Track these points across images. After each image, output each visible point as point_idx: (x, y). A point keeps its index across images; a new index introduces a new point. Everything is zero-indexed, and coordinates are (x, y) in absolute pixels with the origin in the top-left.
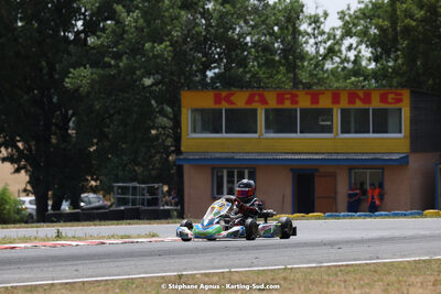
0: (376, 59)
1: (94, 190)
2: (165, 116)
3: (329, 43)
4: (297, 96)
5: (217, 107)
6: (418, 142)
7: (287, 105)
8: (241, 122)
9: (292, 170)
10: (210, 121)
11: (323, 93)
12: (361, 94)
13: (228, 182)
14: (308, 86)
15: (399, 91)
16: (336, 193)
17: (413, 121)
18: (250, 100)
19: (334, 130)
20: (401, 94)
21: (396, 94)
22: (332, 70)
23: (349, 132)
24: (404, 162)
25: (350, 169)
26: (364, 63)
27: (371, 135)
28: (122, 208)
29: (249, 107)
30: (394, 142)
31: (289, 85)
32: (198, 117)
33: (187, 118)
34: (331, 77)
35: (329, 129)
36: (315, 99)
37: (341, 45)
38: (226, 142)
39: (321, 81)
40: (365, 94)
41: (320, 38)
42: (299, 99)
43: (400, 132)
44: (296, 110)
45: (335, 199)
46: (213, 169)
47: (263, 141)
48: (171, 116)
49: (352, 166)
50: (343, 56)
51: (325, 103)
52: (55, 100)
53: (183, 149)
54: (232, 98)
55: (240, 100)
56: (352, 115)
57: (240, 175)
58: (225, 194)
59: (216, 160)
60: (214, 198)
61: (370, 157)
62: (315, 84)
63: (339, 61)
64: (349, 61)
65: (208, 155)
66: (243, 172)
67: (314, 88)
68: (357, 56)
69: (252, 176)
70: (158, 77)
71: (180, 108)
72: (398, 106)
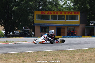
0: (73, 5)
1: (17, 30)
3: (64, 2)
4: (57, 12)
5: (42, 14)
6: (81, 22)
7: (56, 14)
8: (46, 17)
9: (56, 27)
10: (40, 17)
11: (63, 12)
13: (44, 29)
14: (60, 10)
17: (81, 18)
20: (78, 12)
21: (77, 12)
22: (65, 7)
23: (67, 20)
24: (78, 26)
25: (68, 27)
26: (71, 6)
27: (72, 20)
28: (22, 34)
29: (48, 14)
30: (77, 22)
31: (56, 10)
32: (38, 16)
33: (36, 16)
35: (64, 19)
36: (61, 13)
37: (67, 2)
39: (63, 10)
40: (71, 12)
41: (62, 1)
43: (78, 20)
45: (65, 33)
46: (41, 27)
47: (51, 21)
48: (32, 16)
51: (63, 14)
52: (9, 12)
53: (35, 22)
54: (45, 13)
55: (46, 13)
57: (46, 28)
58: (43, 32)
59: (41, 25)
60: (41, 32)
61: (72, 25)
62: (61, 10)
63: (66, 5)
64: (68, 6)
65: (40, 24)
66: (47, 28)
67: (61, 11)
68: (70, 5)
69: (48, 28)
70: (30, 8)
71: (34, 14)
72: (78, 15)
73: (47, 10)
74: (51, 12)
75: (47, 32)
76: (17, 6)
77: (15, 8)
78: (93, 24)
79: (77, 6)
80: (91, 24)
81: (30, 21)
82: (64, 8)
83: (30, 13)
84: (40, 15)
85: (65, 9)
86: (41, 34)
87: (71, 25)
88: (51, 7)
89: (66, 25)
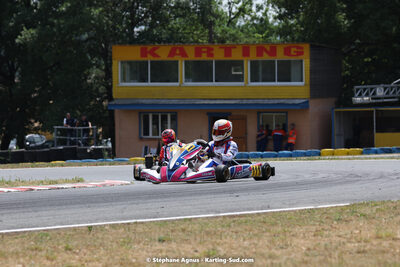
0: (280, 17)
1: (36, 130)
3: (241, 4)
4: (212, 49)
5: (145, 59)
6: (317, 89)
7: (204, 57)
8: (165, 72)
9: (208, 114)
10: (138, 72)
11: (235, 47)
12: (268, 49)
13: (153, 124)
14: (222, 41)
15: (300, 45)
16: (246, 134)
17: (312, 71)
18: (169, 56)
19: (245, 79)
20: (302, 48)
21: (298, 48)
22: (243, 27)
23: (256, 81)
24: (304, 106)
25: (259, 113)
26: (271, 20)
27: (276, 83)
28: (61, 148)
29: (170, 59)
30: (296, 89)
31: (205, 41)
32: (127, 67)
33: (117, 69)
34: (240, 33)
35: (240, 78)
36: (228, 52)
37: (251, 4)
38: (152, 90)
39: (234, 38)
40: (272, 48)
42: (214, 52)
43: (302, 80)
44: (212, 62)
45: (246, 139)
46: (140, 113)
47: (184, 88)
48: (103, 67)
49: (261, 110)
50: (253, 14)
51: (237, 55)
52: (2, 53)
53: (114, 97)
54: (156, 52)
55: (163, 53)
56: (260, 66)
57: (164, 118)
58: (151, 136)
59: (143, 105)
60: (141, 139)
61: (276, 102)
62: (227, 38)
63: (249, 18)
64: (257, 19)
65: (135, 102)
66: (166, 116)
67: (228, 42)
68: (265, 14)
69: (174, 119)
70: (92, 33)
71: (111, 60)
72: (300, 58)
73: (168, 41)
74: (182, 49)
76: (34, 27)
77: (27, 35)
78: (367, 95)
79: (297, 18)
80: (360, 95)
81: (94, 88)
82: (242, 31)
83: (93, 53)
84: (137, 62)
85: (243, 36)
86: (144, 144)
87: (271, 102)
88: (184, 29)
89: (250, 102)
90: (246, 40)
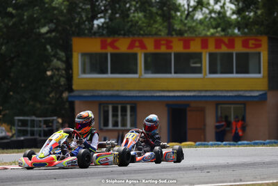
2: (59, 59)
4: (171, 42)
5: (104, 51)
7: (163, 49)
8: (124, 64)
9: (168, 105)
10: (97, 64)
11: (193, 40)
12: (226, 40)
13: (113, 116)
14: (180, 33)
15: (259, 37)
16: (205, 125)
17: (271, 64)
18: (131, 46)
19: (203, 71)
20: (261, 41)
21: (256, 40)
23: (215, 73)
24: (263, 98)
25: (217, 104)
26: (228, 13)
27: (235, 75)
28: (22, 138)
29: (130, 51)
30: (254, 81)
31: (163, 33)
32: (87, 60)
33: (77, 61)
34: (199, 26)
35: (199, 70)
36: (187, 44)
38: (111, 81)
39: (193, 30)
40: (229, 40)
42: (173, 44)
43: (260, 73)
44: (170, 54)
45: (204, 130)
46: (100, 104)
47: (142, 80)
48: (64, 59)
49: (219, 102)
50: (211, 8)
51: (195, 47)
54: (117, 44)
55: (123, 46)
56: (219, 58)
57: (124, 110)
58: (110, 126)
59: (102, 96)
60: (101, 130)
62: (186, 31)
63: (207, 11)
64: (215, 12)
65: (96, 93)
66: (126, 108)
67: (186, 35)
68: (222, 7)
69: (133, 110)
70: (52, 26)
71: (71, 51)
72: (258, 50)
73: (127, 34)
75: (128, 127)
79: (255, 11)
81: (55, 80)
82: (201, 24)
84: (96, 54)
85: (202, 28)
86: (103, 135)
89: (208, 94)
90: (204, 33)
